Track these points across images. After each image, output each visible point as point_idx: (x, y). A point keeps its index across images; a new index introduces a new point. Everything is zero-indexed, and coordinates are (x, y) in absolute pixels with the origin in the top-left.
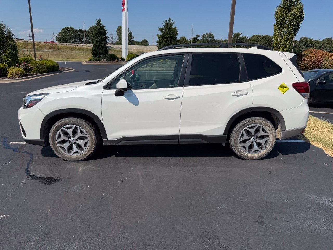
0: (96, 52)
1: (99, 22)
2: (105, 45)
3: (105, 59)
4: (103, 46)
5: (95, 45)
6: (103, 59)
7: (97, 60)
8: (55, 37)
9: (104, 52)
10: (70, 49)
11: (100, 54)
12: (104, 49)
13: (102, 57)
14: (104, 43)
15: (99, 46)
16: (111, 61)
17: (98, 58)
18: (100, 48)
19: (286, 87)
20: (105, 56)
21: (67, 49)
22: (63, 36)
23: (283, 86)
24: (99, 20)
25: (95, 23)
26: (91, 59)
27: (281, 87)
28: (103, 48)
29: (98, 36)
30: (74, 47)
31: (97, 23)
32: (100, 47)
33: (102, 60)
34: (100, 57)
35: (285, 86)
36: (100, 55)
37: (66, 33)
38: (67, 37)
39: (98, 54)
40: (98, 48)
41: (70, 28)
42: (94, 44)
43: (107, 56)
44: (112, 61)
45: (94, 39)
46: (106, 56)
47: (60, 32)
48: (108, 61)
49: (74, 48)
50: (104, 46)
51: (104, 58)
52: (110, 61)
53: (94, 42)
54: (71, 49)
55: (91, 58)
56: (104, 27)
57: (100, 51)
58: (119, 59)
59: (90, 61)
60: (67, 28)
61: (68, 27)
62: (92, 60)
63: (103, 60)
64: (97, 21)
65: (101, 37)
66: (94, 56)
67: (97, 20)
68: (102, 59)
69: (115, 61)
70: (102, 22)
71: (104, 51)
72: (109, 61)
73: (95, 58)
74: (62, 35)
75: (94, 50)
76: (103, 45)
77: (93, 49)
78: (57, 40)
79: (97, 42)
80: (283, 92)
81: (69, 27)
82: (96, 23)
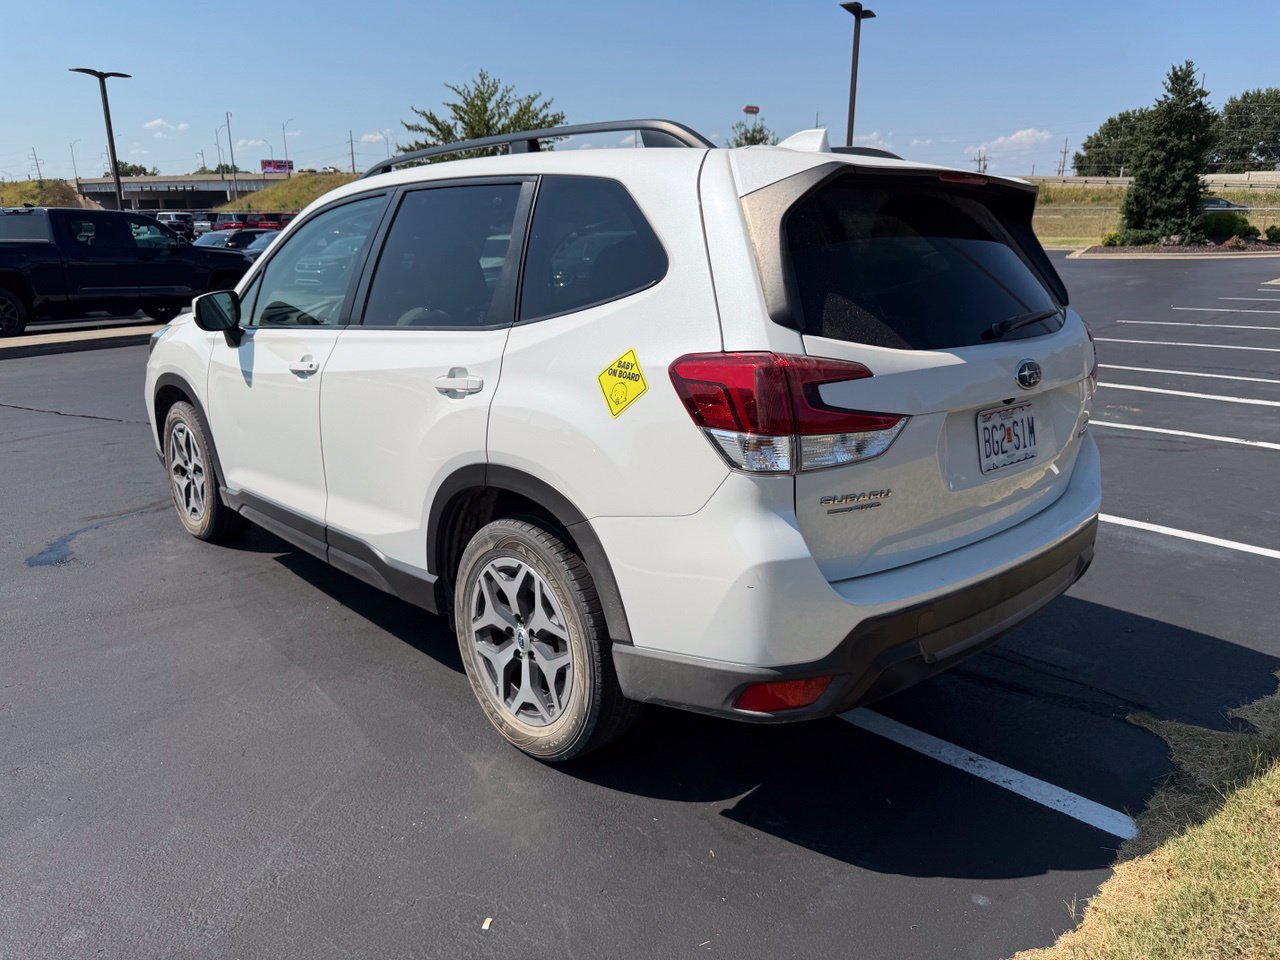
0: (1143, 207)
1: (1181, 80)
2: (1190, 176)
3: (1175, 238)
4: (1178, 178)
5: (1144, 179)
6: (1169, 236)
7: (1138, 242)
8: (1072, 154)
9: (1181, 207)
10: (1093, 200)
11: (1158, 213)
12: (1182, 192)
13: (1166, 226)
14: (1186, 167)
15: (1160, 179)
16: (1205, 243)
17: (1143, 233)
18: (1164, 191)
19: (635, 377)
20: (1179, 221)
21: (1083, 199)
22: (1102, 149)
23: (625, 371)
24: (1184, 67)
25: (1164, 84)
26: (1116, 236)
27: (614, 373)
28: (1177, 187)
29: (1163, 136)
30: (1111, 191)
31: (1172, 81)
32: (1162, 186)
33: (1164, 239)
34: (1157, 226)
35: (635, 371)
36: (1158, 220)
37: (1116, 137)
38: (1120, 152)
39: (1149, 213)
40: (1154, 188)
41: (1138, 114)
42: (1141, 171)
43: (1190, 224)
44: (1213, 243)
45: (1144, 154)
46: (1184, 224)
47: (1096, 134)
48: (1189, 245)
49: (1110, 196)
50: (1182, 182)
51: (1171, 230)
52: (1201, 243)
53: (1141, 165)
54: (1099, 199)
55: (1113, 232)
56: (1203, 94)
57: (1162, 204)
58: (1259, 234)
59: (1111, 244)
60: (1124, 118)
61: (1130, 111)
62: (1118, 243)
63: (1168, 239)
64: (1175, 74)
65: (1177, 142)
66: (1132, 222)
67: (1174, 68)
68: (1164, 235)
69: (1228, 243)
70: (1197, 77)
71: (1177, 201)
72: (1196, 243)
73: (1132, 232)
74: (1100, 146)
75: (1132, 198)
76: (1178, 175)
77: (1129, 196)
78: (1073, 168)
79: (1154, 163)
80: (617, 403)
81: (1134, 112)
82: (1168, 82)
